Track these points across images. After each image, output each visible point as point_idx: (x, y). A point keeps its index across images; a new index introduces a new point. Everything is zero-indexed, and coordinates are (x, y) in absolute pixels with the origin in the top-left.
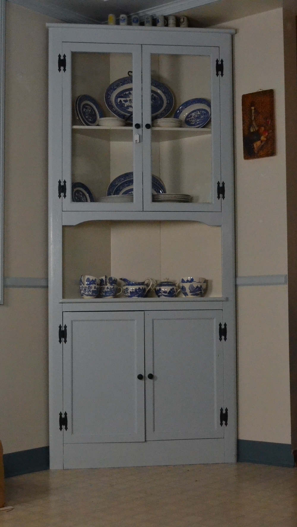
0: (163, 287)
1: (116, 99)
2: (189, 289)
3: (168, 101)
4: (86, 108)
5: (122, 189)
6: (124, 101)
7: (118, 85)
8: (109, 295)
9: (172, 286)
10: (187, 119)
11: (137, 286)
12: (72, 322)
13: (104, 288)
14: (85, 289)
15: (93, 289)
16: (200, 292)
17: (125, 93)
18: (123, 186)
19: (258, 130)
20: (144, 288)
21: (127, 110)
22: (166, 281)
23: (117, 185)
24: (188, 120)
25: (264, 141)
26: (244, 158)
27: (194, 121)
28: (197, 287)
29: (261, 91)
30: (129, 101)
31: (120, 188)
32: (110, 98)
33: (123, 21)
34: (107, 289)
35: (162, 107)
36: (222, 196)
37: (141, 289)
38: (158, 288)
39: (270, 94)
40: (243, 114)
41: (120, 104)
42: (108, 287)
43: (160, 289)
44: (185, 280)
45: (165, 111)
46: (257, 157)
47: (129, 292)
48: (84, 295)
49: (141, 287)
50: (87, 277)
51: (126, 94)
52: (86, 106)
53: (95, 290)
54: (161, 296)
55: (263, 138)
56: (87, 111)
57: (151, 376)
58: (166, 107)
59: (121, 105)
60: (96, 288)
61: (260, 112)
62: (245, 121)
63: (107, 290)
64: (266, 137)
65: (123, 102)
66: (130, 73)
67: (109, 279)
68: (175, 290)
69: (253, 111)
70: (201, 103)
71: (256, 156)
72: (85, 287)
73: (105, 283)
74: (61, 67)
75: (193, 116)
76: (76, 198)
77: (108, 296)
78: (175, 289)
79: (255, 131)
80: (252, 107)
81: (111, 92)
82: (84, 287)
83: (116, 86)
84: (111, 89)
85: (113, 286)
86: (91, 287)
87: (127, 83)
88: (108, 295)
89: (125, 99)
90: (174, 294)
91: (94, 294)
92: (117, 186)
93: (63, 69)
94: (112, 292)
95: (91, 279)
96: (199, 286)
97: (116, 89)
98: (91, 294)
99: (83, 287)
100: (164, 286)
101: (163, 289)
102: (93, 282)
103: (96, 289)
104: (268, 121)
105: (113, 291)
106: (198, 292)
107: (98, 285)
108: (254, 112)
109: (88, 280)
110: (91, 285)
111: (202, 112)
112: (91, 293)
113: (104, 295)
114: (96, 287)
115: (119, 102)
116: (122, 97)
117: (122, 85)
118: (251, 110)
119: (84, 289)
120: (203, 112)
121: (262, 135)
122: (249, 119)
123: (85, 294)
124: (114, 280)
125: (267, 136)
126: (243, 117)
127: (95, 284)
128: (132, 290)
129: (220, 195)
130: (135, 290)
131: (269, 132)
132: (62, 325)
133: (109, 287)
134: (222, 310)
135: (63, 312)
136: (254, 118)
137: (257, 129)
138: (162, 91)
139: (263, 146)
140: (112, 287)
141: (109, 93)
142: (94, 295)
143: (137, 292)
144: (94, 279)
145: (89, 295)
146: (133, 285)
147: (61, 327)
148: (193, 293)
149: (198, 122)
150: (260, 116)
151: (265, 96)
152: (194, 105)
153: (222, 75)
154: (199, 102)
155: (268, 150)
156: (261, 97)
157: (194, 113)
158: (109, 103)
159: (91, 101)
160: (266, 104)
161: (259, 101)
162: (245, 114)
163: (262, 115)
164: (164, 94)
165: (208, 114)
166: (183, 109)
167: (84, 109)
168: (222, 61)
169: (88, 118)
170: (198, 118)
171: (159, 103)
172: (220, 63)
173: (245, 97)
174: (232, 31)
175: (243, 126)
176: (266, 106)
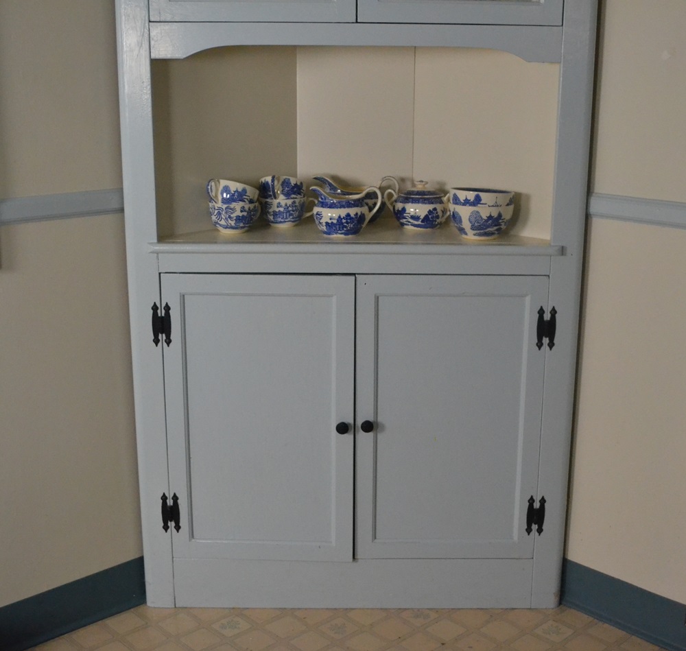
0: (410, 204)
2: (471, 222)
8: (282, 220)
9: (432, 203)
11: (342, 209)
12: (183, 297)
13: (270, 205)
14: (219, 214)
15: (238, 213)
16: (495, 228)
20: (359, 214)
22: (419, 189)
28: (490, 217)
34: (278, 207)
37: (351, 218)
38: (399, 206)
42: (279, 203)
43: (404, 210)
44: (462, 198)
47: (324, 224)
48: (218, 226)
49: (353, 211)
50: (223, 183)
53: (243, 215)
54: (408, 225)
57: (368, 427)
60: (245, 211)
63: (277, 210)
67: (281, 184)
68: (440, 214)
72: (219, 209)
73: (271, 192)
78: (439, 210)
82: (216, 208)
85: (292, 200)
86: (233, 210)
88: (280, 220)
90: (436, 221)
91: (242, 225)
94: (291, 215)
95: (234, 189)
96: (495, 214)
99: (214, 208)
100: (412, 203)
101: (412, 209)
102: (240, 196)
103: (245, 214)
105: (293, 211)
106: (491, 229)
107: (251, 201)
109: (226, 190)
110: (233, 205)
112: (233, 223)
113: (271, 221)
114: (247, 208)
119: (216, 212)
123: (221, 225)
124: (296, 185)
127: (244, 201)
130: (338, 220)
132: (158, 305)
133: (283, 203)
134: (549, 276)
135: (160, 274)
140: (289, 202)
143: (343, 223)
144: (240, 190)
145: (229, 228)
146: (333, 208)
147: (157, 308)
148: (478, 232)
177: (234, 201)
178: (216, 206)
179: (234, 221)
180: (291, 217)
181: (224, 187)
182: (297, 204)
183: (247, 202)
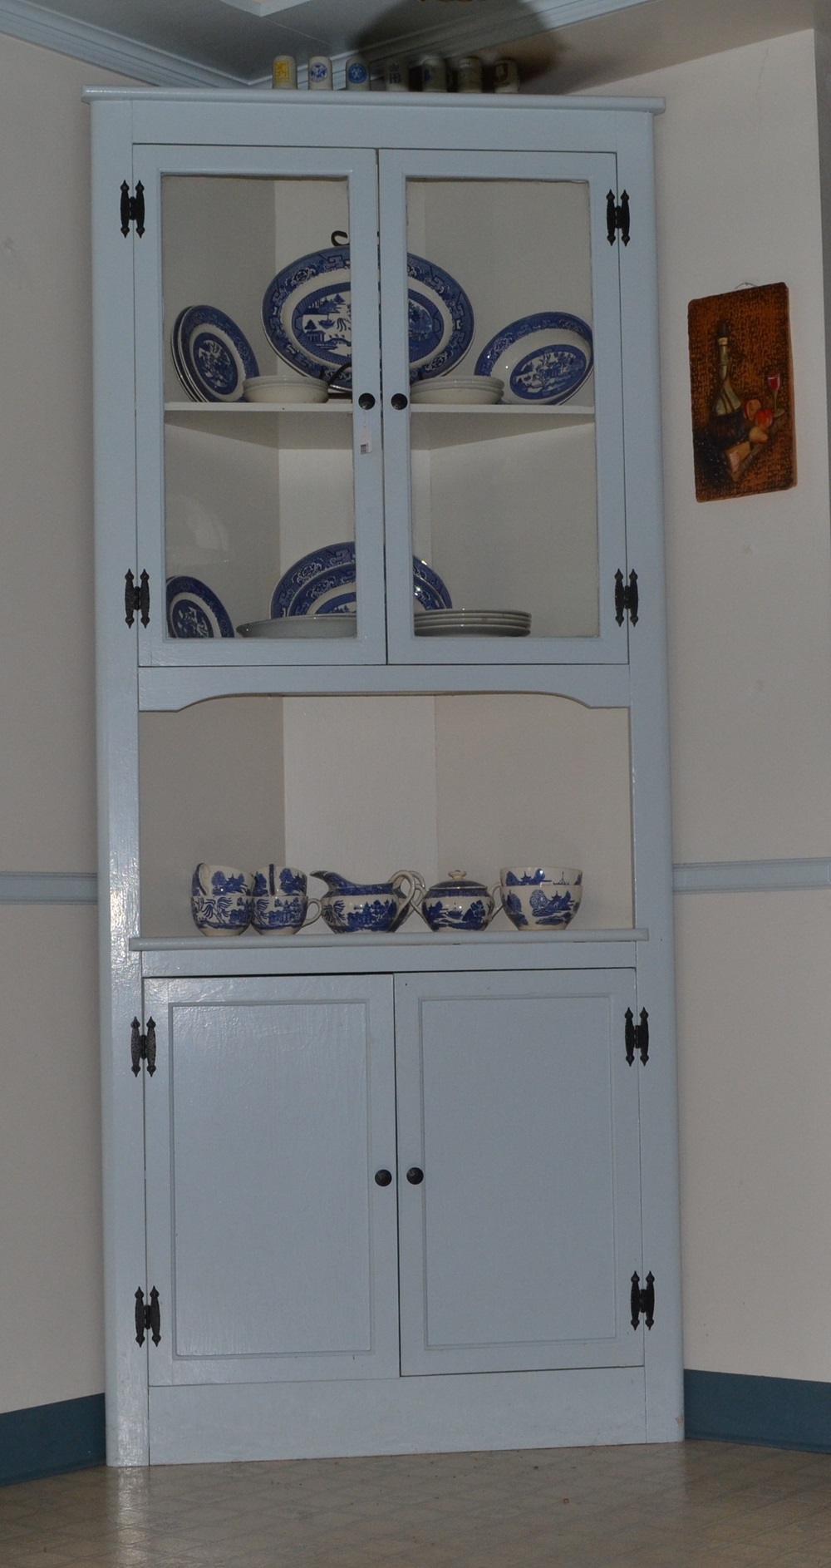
0: (447, 897)
1: (298, 317)
2: (532, 905)
3: (458, 322)
4: (207, 348)
5: (316, 597)
6: (321, 323)
7: (302, 274)
8: (281, 924)
9: (476, 895)
10: (518, 378)
11: (369, 896)
12: (170, 1008)
13: (265, 904)
14: (210, 908)
15: (234, 906)
16: (564, 912)
17: (323, 300)
18: (319, 585)
19: (742, 409)
20: (390, 902)
21: (331, 351)
22: (458, 878)
23: (301, 582)
24: (520, 380)
25: (761, 443)
26: (697, 497)
27: (538, 382)
28: (556, 898)
29: (748, 289)
30: (336, 324)
31: (311, 592)
32: (277, 316)
33: (319, 76)
34: (276, 906)
35: (440, 341)
36: (630, 615)
37: (381, 907)
38: (433, 902)
39: (777, 294)
40: (692, 360)
41: (308, 332)
42: (278, 901)
43: (439, 905)
44: (519, 876)
45: (449, 354)
46: (738, 493)
47: (346, 916)
48: (206, 925)
49: (383, 899)
50: (214, 869)
51: (326, 301)
52: (207, 342)
53: (240, 910)
54: (444, 926)
55: (756, 434)
56: (209, 357)
57: (416, 1176)
58: (451, 342)
59: (311, 337)
60: (242, 904)
61: (746, 353)
62: (700, 382)
63: (275, 910)
64: (768, 431)
65: (319, 328)
66: (339, 239)
67: (281, 877)
68: (486, 909)
69: (724, 350)
70: (562, 326)
71: (735, 490)
72: (211, 901)
73: (268, 888)
74: (130, 221)
75: (535, 367)
76: (180, 626)
77: (279, 927)
78: (483, 904)
79: (730, 411)
80: (721, 339)
81: (281, 297)
82: (205, 901)
83: (295, 279)
84: (282, 287)
85: (294, 897)
86: (229, 902)
87: (330, 269)
88: (278, 923)
89: (324, 318)
90: (480, 919)
91: (237, 923)
92: (300, 585)
93: (136, 226)
94: (292, 916)
95: (227, 877)
96: (562, 895)
97: (295, 286)
98: (227, 922)
99: (203, 902)
100: (450, 895)
101: (449, 903)
102: (235, 884)
103: (242, 908)
104: (774, 382)
105: (295, 912)
106: (559, 914)
107: (248, 893)
108: (729, 355)
109: (218, 878)
110: (228, 896)
111: (562, 355)
112: (227, 920)
113: (267, 924)
114: (244, 901)
115: (306, 328)
116: (314, 312)
117: (313, 275)
118: (718, 347)
119: (205, 905)
120: (566, 354)
121: (753, 425)
122: (711, 375)
123: (209, 924)
124: (298, 877)
125: (770, 428)
126: (693, 370)
127: (240, 891)
128: (355, 908)
129: (625, 610)
130: (364, 910)
131: (776, 415)
132: (140, 1020)
133: (282, 901)
134: (635, 968)
135: (143, 978)
136: (730, 374)
137: (737, 405)
138: (438, 291)
139: (756, 458)
140: (291, 899)
141: (274, 299)
142: (238, 927)
143: (370, 914)
144: (236, 877)
145: (222, 927)
146: (358, 894)
147: (138, 1025)
148: (542, 918)
149: (552, 385)
150: (745, 366)
151: (763, 304)
152: (540, 333)
153: (626, 239)
154: (553, 324)
155: (772, 472)
156: (749, 305)
157: (537, 358)
158: (275, 329)
159: (218, 326)
160: (764, 326)
161: (742, 318)
162: (700, 359)
163: (752, 361)
164: (443, 299)
165: (582, 361)
166: (503, 346)
167: (201, 350)
168: (625, 197)
169: (211, 378)
170: (549, 373)
171: (429, 329)
172: (618, 202)
173: (698, 310)
174: (657, 103)
175: (692, 397)
176: (766, 334)
177: (228, 890)
178: (205, 899)
179: (229, 918)
180: (292, 920)
181: (215, 874)
182: (300, 903)
183: (245, 893)
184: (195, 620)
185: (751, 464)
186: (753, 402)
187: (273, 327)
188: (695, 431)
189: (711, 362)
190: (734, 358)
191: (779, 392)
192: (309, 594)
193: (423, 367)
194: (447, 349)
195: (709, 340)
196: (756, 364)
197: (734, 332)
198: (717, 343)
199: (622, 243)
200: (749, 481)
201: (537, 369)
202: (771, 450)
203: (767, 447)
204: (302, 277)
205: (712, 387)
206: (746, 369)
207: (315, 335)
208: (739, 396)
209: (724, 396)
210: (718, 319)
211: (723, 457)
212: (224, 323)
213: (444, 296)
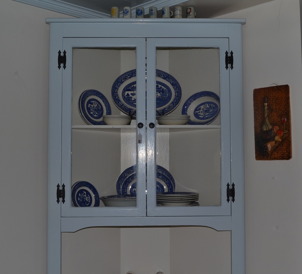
1: (124, 92)
3: (177, 93)
5: (131, 181)
6: (131, 94)
10: (196, 112)
17: (132, 86)
18: (132, 178)
19: (272, 129)
23: (127, 176)
25: (279, 142)
26: (256, 158)
27: (202, 114)
29: (275, 86)
31: (129, 180)
32: (117, 92)
33: (126, 13)
35: (171, 99)
36: (232, 199)
39: (285, 90)
40: (254, 110)
46: (270, 159)
51: (133, 87)
52: (92, 102)
55: (277, 138)
56: (92, 107)
58: (174, 100)
61: (274, 109)
62: (257, 118)
64: (281, 138)
65: (131, 96)
69: (266, 107)
70: (210, 96)
74: (61, 64)
75: (202, 108)
79: (268, 129)
80: (265, 104)
81: (118, 85)
83: (123, 79)
84: (119, 82)
89: (132, 92)
93: (63, 66)
97: (123, 82)
104: (284, 120)
108: (268, 109)
111: (211, 105)
115: (126, 96)
116: (129, 90)
117: (129, 78)
118: (264, 106)
120: (212, 105)
121: (276, 135)
122: (261, 116)
125: (283, 136)
126: (255, 113)
129: (230, 197)
131: (285, 133)
136: (268, 116)
137: (270, 127)
138: (170, 83)
139: (277, 147)
141: (116, 87)
149: (207, 115)
150: (273, 114)
151: (280, 92)
152: (203, 97)
153: (232, 67)
154: (207, 95)
155: (283, 153)
156: (275, 92)
157: (202, 106)
158: (116, 97)
159: (96, 96)
160: (280, 100)
161: (272, 96)
162: (257, 110)
163: (276, 112)
164: (172, 86)
165: (217, 108)
166: (191, 101)
167: (89, 105)
168: (232, 53)
169: (93, 114)
170: (206, 111)
171: (167, 95)
172: (229, 55)
173: (257, 92)
174: (243, 21)
175: (254, 123)
176: (281, 103)
184: (85, 196)
185: (275, 149)
186: (276, 126)
187: (115, 96)
188: (255, 135)
189: (261, 111)
190: (269, 110)
191: (286, 124)
192: (129, 181)
193: (164, 109)
194: (173, 103)
195: (261, 103)
196: (277, 113)
197: (270, 101)
198: (263, 105)
199: (230, 69)
200: (275, 155)
201: (202, 109)
202: (283, 145)
203: (281, 144)
204: (126, 79)
205: (261, 120)
206: (274, 115)
207: (129, 98)
208: (271, 124)
209: (266, 124)
210: (264, 96)
211: (265, 145)
212: (99, 95)
213: (172, 84)
